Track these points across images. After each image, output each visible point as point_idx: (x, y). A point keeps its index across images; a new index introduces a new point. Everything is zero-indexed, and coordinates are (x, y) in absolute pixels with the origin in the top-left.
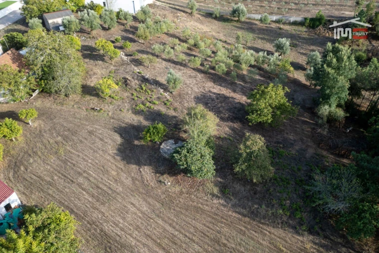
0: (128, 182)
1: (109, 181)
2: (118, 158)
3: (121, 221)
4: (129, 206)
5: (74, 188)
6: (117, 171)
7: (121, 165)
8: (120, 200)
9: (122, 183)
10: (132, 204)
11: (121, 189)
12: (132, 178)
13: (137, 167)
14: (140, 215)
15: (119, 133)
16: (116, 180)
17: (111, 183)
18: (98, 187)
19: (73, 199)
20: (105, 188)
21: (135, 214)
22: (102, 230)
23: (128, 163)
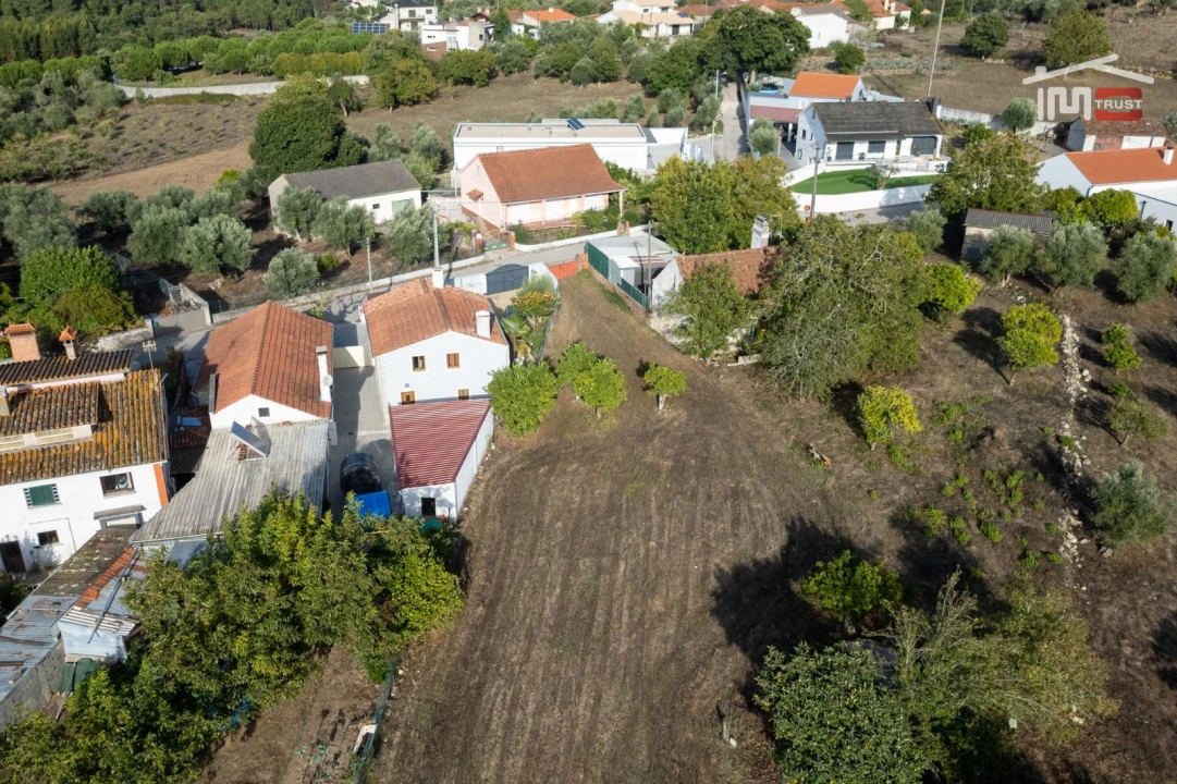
0: (657, 648)
1: (626, 612)
2: (713, 583)
3: (531, 708)
4: (585, 699)
5: (558, 564)
6: (669, 607)
7: (697, 602)
8: (588, 669)
9: (644, 639)
10: (598, 699)
11: (623, 649)
12: (678, 650)
13: (722, 638)
14: (578, 737)
15: (790, 538)
16: (641, 623)
17: (625, 620)
18: (592, 605)
19: (526, 583)
20: (600, 618)
21: (574, 726)
22: (480, 687)
23: (716, 612)
